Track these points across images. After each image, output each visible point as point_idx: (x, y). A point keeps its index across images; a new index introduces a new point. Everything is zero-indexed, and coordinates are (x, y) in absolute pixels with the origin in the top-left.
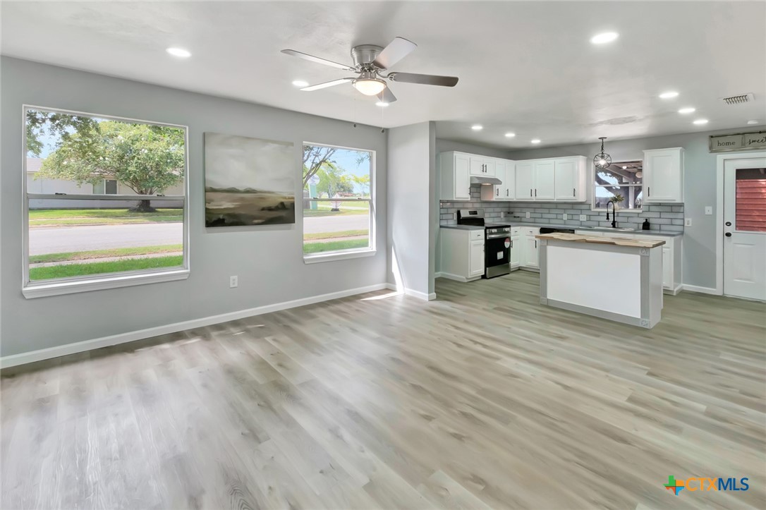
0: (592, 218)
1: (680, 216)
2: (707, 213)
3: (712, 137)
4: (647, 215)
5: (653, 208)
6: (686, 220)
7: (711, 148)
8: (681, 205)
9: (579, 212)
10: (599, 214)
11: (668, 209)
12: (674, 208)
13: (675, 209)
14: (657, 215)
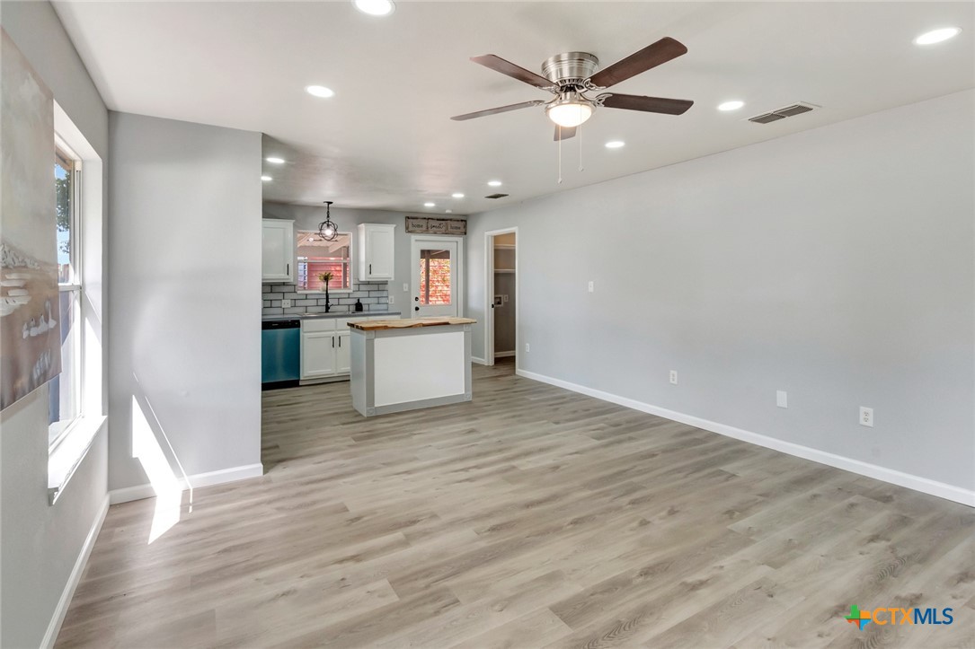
0: (298, 303)
1: (385, 294)
2: (405, 290)
3: (408, 218)
4: (358, 295)
5: (362, 287)
6: (390, 297)
7: (407, 228)
8: (385, 283)
9: (280, 296)
10: (306, 297)
11: (375, 287)
12: (380, 285)
13: (381, 287)
14: (366, 294)
